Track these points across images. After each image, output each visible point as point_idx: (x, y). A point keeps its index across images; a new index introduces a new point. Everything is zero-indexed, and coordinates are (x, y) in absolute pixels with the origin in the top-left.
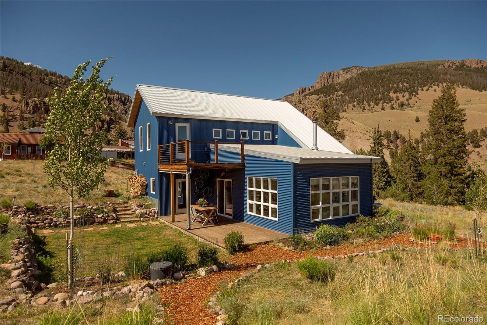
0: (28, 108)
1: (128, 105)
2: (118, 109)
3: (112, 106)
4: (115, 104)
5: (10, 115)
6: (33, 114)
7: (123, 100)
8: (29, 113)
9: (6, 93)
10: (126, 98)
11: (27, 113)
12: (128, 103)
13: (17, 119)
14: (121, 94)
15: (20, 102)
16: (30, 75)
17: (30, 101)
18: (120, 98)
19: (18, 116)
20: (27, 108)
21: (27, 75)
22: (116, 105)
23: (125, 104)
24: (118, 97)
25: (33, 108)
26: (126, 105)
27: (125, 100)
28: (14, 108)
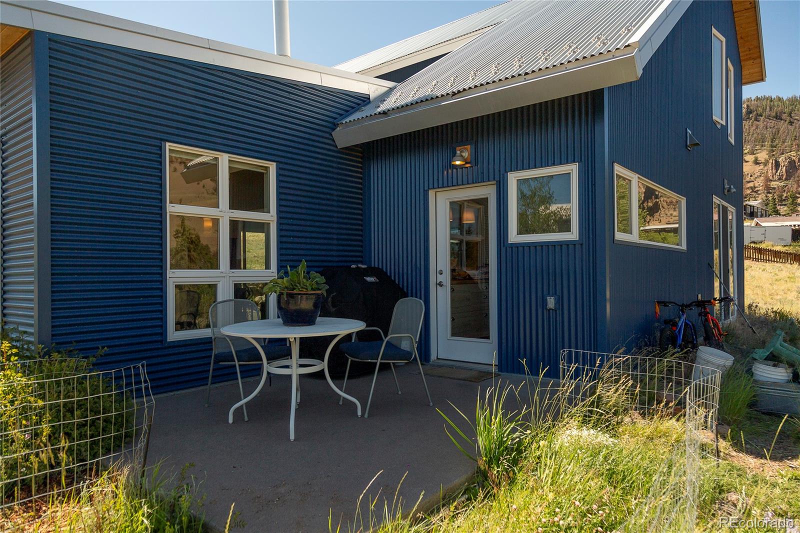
0: (779, 172)
5: (748, 188)
6: (786, 179)
8: (780, 179)
9: (746, 153)
11: (775, 181)
13: (759, 192)
15: (765, 164)
16: (790, 115)
17: (781, 159)
19: (761, 188)
20: (777, 172)
21: (784, 116)
25: (786, 170)
28: (756, 175)
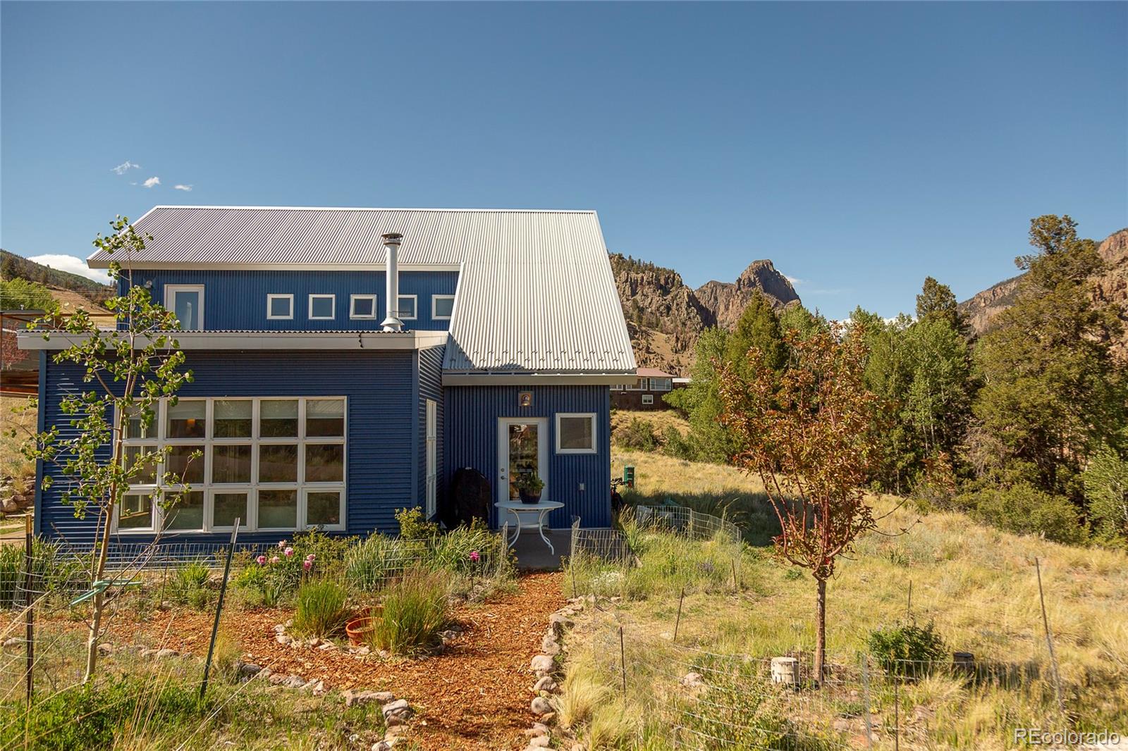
1: (672, 294)
2: (650, 303)
3: (638, 297)
4: (645, 293)
7: (662, 282)
10: (669, 278)
12: (674, 288)
14: (658, 269)
18: (655, 280)
22: (647, 296)
23: (666, 292)
24: (652, 277)
26: (669, 293)
27: (667, 283)
